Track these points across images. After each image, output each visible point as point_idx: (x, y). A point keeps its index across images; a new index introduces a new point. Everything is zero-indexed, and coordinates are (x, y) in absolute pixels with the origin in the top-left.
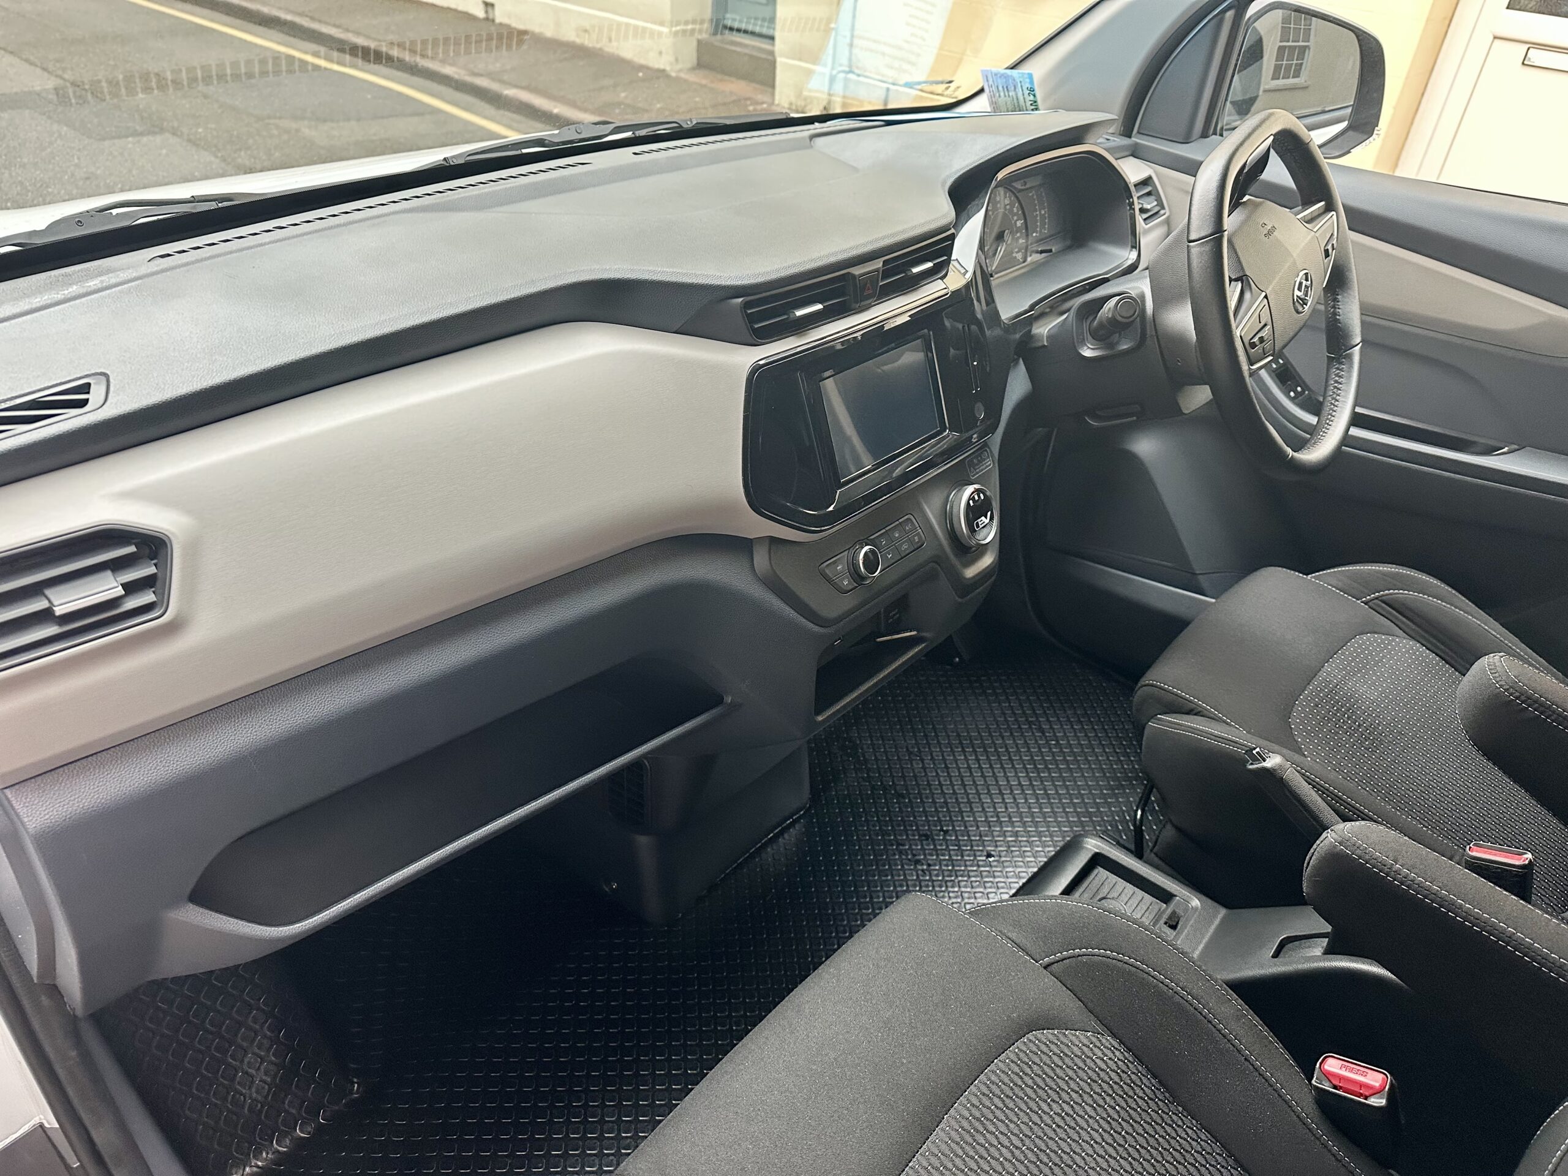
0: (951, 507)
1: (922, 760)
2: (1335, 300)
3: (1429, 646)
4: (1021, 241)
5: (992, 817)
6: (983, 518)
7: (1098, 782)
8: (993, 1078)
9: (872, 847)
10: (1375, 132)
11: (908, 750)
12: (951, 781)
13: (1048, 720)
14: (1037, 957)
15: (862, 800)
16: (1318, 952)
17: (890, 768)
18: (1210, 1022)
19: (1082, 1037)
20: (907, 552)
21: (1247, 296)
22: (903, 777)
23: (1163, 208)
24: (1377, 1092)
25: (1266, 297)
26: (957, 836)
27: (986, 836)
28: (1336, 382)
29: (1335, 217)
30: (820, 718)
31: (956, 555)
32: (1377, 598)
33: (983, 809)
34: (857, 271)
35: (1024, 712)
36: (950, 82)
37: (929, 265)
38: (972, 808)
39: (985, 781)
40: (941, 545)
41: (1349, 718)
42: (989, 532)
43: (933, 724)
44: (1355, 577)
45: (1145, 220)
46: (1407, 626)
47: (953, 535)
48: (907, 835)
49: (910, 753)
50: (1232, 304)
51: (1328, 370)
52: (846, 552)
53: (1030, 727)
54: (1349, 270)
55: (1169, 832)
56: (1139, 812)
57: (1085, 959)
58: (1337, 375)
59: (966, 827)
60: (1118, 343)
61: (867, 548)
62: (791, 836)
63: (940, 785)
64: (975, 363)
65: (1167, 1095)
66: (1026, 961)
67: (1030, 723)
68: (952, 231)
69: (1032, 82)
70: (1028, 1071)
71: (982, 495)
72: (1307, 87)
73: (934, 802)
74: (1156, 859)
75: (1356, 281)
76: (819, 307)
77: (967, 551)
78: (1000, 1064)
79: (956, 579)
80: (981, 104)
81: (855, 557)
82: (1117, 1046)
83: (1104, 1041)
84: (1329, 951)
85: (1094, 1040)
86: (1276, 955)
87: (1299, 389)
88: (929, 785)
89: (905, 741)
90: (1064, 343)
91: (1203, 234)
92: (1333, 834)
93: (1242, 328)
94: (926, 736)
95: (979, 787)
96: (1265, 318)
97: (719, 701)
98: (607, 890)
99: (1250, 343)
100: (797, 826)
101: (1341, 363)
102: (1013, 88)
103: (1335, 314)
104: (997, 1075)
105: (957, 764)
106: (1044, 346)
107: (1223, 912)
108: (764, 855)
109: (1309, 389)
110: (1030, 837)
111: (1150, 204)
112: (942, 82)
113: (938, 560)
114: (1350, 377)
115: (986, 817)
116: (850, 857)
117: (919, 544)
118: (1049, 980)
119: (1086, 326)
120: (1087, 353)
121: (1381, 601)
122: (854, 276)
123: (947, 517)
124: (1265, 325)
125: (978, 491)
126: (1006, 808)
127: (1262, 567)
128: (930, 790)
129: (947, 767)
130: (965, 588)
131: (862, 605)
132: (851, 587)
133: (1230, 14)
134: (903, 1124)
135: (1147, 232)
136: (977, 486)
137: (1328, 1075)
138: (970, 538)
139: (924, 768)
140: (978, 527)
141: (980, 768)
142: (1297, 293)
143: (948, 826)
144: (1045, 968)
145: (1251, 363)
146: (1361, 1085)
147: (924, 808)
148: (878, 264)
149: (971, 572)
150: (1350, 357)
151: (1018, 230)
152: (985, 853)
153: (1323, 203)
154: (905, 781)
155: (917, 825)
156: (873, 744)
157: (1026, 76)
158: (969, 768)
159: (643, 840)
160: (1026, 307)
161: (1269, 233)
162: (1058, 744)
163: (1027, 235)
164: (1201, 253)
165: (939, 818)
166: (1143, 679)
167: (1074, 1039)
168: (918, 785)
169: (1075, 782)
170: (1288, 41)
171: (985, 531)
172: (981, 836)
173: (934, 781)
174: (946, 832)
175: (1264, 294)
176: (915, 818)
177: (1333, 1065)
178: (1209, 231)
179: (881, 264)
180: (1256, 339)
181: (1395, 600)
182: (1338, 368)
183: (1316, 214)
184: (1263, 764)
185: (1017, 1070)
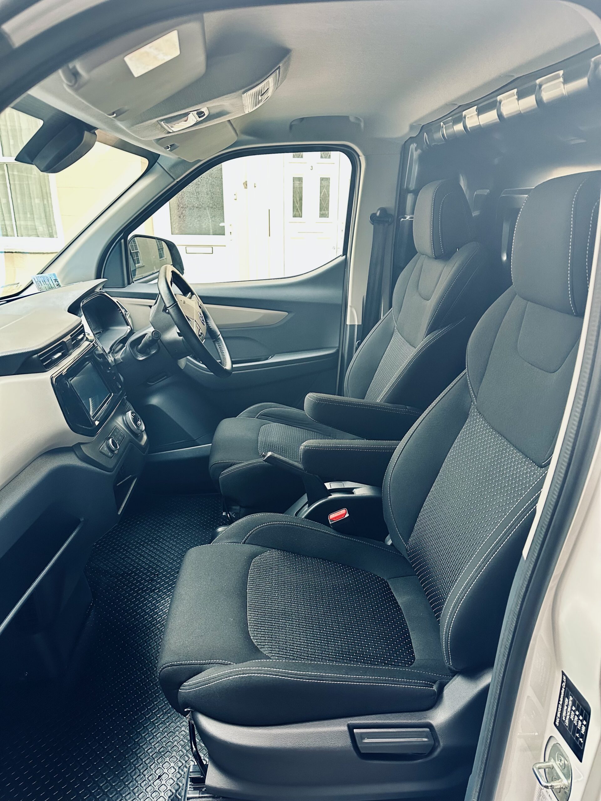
2: (208, 322)
3: (281, 422)
6: (138, 422)
11: (121, 558)
14: (240, 542)
18: (297, 526)
19: (267, 553)
20: (122, 439)
23: (127, 312)
24: (345, 514)
28: (220, 347)
29: (195, 296)
30: (119, 513)
31: (136, 438)
32: (259, 415)
33: (166, 560)
34: (65, 340)
35: (157, 522)
36: (18, 283)
37: (82, 335)
39: (160, 551)
40: (130, 435)
42: (143, 427)
43: (124, 544)
44: (249, 412)
46: (272, 419)
47: (132, 430)
51: (215, 344)
52: (105, 443)
54: (206, 312)
57: (254, 533)
58: (219, 345)
60: (150, 352)
61: (111, 441)
66: (237, 545)
68: (82, 323)
69: (55, 277)
70: (260, 568)
71: (134, 414)
72: (144, 266)
75: (209, 315)
76: (60, 354)
77: (137, 435)
78: (252, 571)
79: (139, 446)
80: (33, 289)
82: (277, 550)
83: (273, 551)
85: (271, 552)
89: (117, 556)
91: (171, 304)
92: (303, 447)
96: (198, 327)
97: (79, 521)
101: (218, 341)
102: (47, 281)
103: (209, 327)
104: (252, 574)
106: (122, 362)
113: (131, 441)
114: (223, 344)
115: (168, 562)
117: (124, 436)
118: (247, 546)
119: (135, 350)
120: (141, 359)
121: (261, 415)
122: (65, 342)
123: (127, 426)
124: (199, 329)
125: (132, 413)
126: (174, 555)
127: (220, 422)
130: (143, 449)
131: (118, 461)
132: (112, 455)
133: (122, 241)
136: (131, 411)
137: (332, 520)
138: (137, 430)
140: (138, 425)
141: (154, 548)
142: (201, 319)
144: (244, 543)
145: (202, 341)
146: (341, 515)
148: (69, 337)
149: (142, 443)
150: (219, 338)
153: (190, 293)
157: (50, 275)
158: (150, 550)
159: (37, 637)
161: (184, 302)
164: (174, 310)
167: (265, 555)
171: (141, 426)
175: (194, 320)
177: (332, 516)
178: (173, 302)
180: (200, 334)
181: (265, 413)
182: (218, 343)
183: (190, 296)
184: (267, 456)
185: (257, 570)
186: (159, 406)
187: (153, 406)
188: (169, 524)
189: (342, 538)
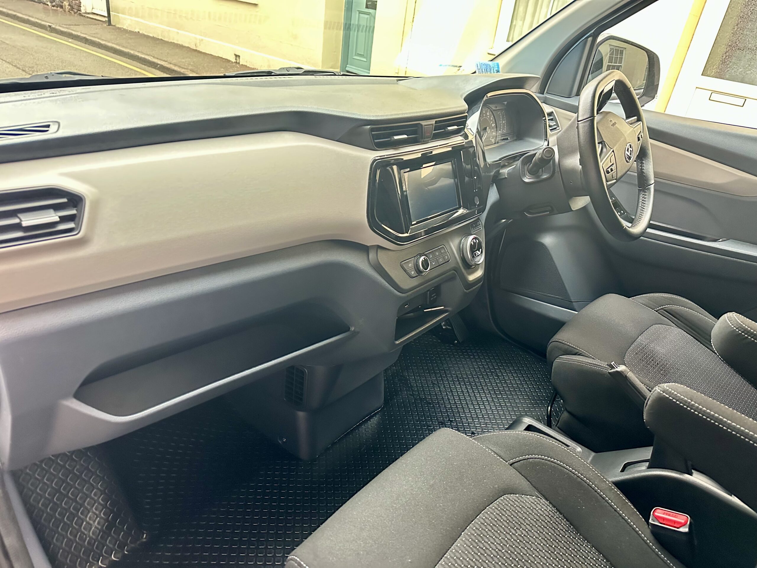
0: (463, 245)
1: (439, 387)
2: (642, 163)
3: (687, 332)
4: (494, 133)
5: (474, 415)
6: (478, 251)
7: (525, 401)
8: (486, 515)
9: (415, 427)
10: (656, 97)
11: (432, 382)
12: (453, 397)
13: (500, 371)
14: (507, 460)
15: (410, 404)
16: (644, 468)
17: (423, 390)
18: (596, 491)
19: (530, 499)
20: (442, 263)
21: (604, 150)
22: (430, 394)
23: (558, 126)
24: (684, 525)
25: (613, 151)
26: (457, 424)
27: (471, 424)
28: (643, 200)
29: (641, 124)
30: (397, 342)
31: (464, 268)
32: (661, 309)
33: (470, 411)
34: (423, 123)
35: (489, 367)
36: (460, 67)
37: (456, 127)
38: (464, 411)
39: (470, 398)
40: (458, 263)
41: (652, 360)
42: (481, 259)
43: (444, 371)
44: (652, 299)
45: (551, 130)
46: (677, 322)
47: (464, 260)
48: (432, 422)
49: (434, 384)
50: (599, 151)
51: (639, 195)
52: (413, 258)
53: (492, 374)
54: (648, 149)
55: (565, 415)
56: (549, 408)
57: (531, 460)
58: (643, 198)
59: (461, 419)
60: (542, 175)
61: (422, 258)
62: (375, 420)
63: (449, 399)
64: (475, 178)
65: (574, 530)
66: (501, 461)
67: (492, 372)
68: (466, 114)
69: (498, 67)
70: (504, 513)
71: (477, 240)
73: (445, 407)
74: (558, 430)
75: (651, 154)
76: (405, 136)
77: (470, 267)
78: (490, 509)
79: (464, 280)
81: (417, 261)
82: (548, 504)
83: (542, 501)
84: (650, 467)
85: (536, 500)
86: (623, 470)
87: (622, 212)
88: (443, 399)
89: (431, 378)
90: (516, 177)
91: (585, 118)
92: (660, 388)
93: (604, 164)
94: (441, 376)
95: (467, 401)
96: (613, 161)
97: (348, 330)
98: (280, 442)
99: (606, 171)
100: (377, 416)
101: (645, 192)
102: (489, 70)
103: (642, 169)
104: (488, 514)
105: (456, 390)
106: (506, 178)
107: (593, 454)
108: (360, 429)
109: (626, 212)
110: (493, 425)
111: (552, 123)
112: (456, 66)
113: (456, 269)
114: (649, 198)
115: (471, 415)
116: (403, 431)
117: (448, 260)
118: (512, 471)
119: (526, 167)
120: (526, 180)
121: (664, 310)
122: (422, 125)
123: (461, 251)
124: (613, 164)
125: (475, 238)
126: (481, 411)
127: (606, 294)
128: (443, 401)
129: (451, 391)
130: (469, 285)
131: (420, 286)
132: (415, 275)
133: (590, 39)
134: (441, 535)
135: (551, 135)
136: (475, 236)
137: (657, 518)
138: (472, 260)
139: (440, 391)
140: (475, 255)
141: (468, 391)
142: (626, 152)
143: (452, 418)
144: (511, 465)
145: (607, 181)
146: (675, 522)
147: (440, 409)
148: (433, 122)
149: (471, 278)
150: (649, 189)
151: (493, 128)
152: (471, 432)
153: (636, 117)
154: (431, 396)
155: (437, 417)
156: (415, 379)
157: (496, 64)
158: (462, 392)
159: (301, 414)
160: (498, 159)
161: (614, 124)
162: (506, 383)
163: (497, 130)
164: (584, 126)
165: (448, 414)
166: (553, 339)
167: (526, 499)
168: (437, 398)
169: (515, 400)
170: (612, 63)
171: (479, 258)
172: (469, 424)
173: (445, 397)
174: (451, 421)
175: (612, 150)
176: (436, 414)
177: (660, 512)
178: (588, 116)
179: (434, 122)
180: (609, 170)
181: (671, 310)
182: (643, 194)
183: (633, 121)
184: (616, 369)
185: (498, 512)
186: (549, 248)
187: (542, 245)
188: (498, 376)
189: (658, 555)
